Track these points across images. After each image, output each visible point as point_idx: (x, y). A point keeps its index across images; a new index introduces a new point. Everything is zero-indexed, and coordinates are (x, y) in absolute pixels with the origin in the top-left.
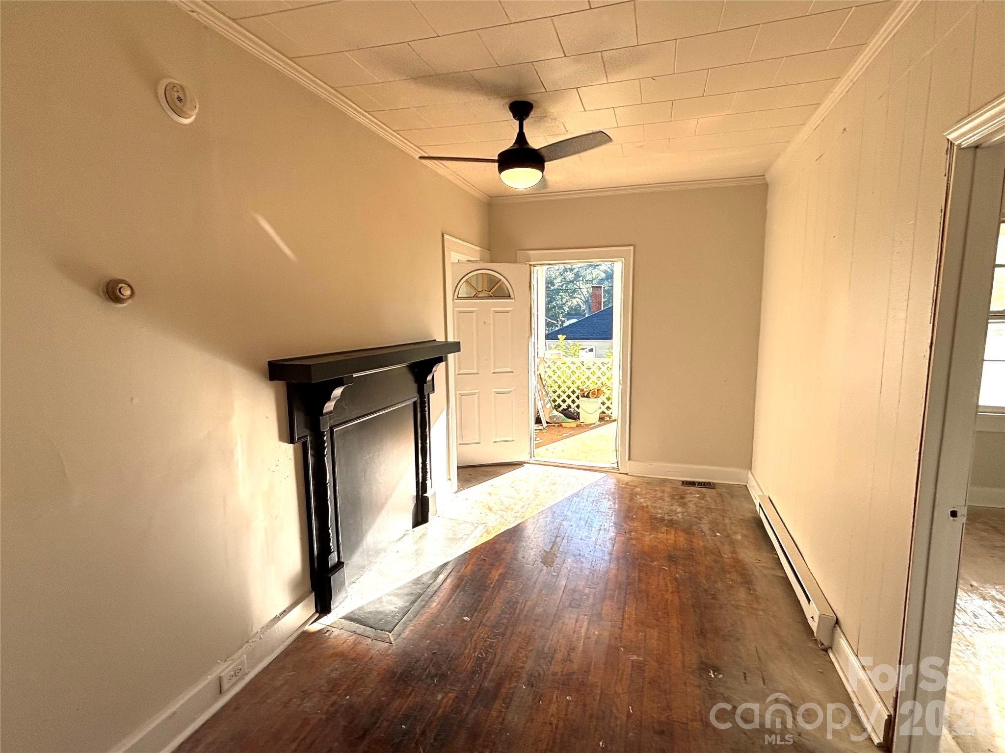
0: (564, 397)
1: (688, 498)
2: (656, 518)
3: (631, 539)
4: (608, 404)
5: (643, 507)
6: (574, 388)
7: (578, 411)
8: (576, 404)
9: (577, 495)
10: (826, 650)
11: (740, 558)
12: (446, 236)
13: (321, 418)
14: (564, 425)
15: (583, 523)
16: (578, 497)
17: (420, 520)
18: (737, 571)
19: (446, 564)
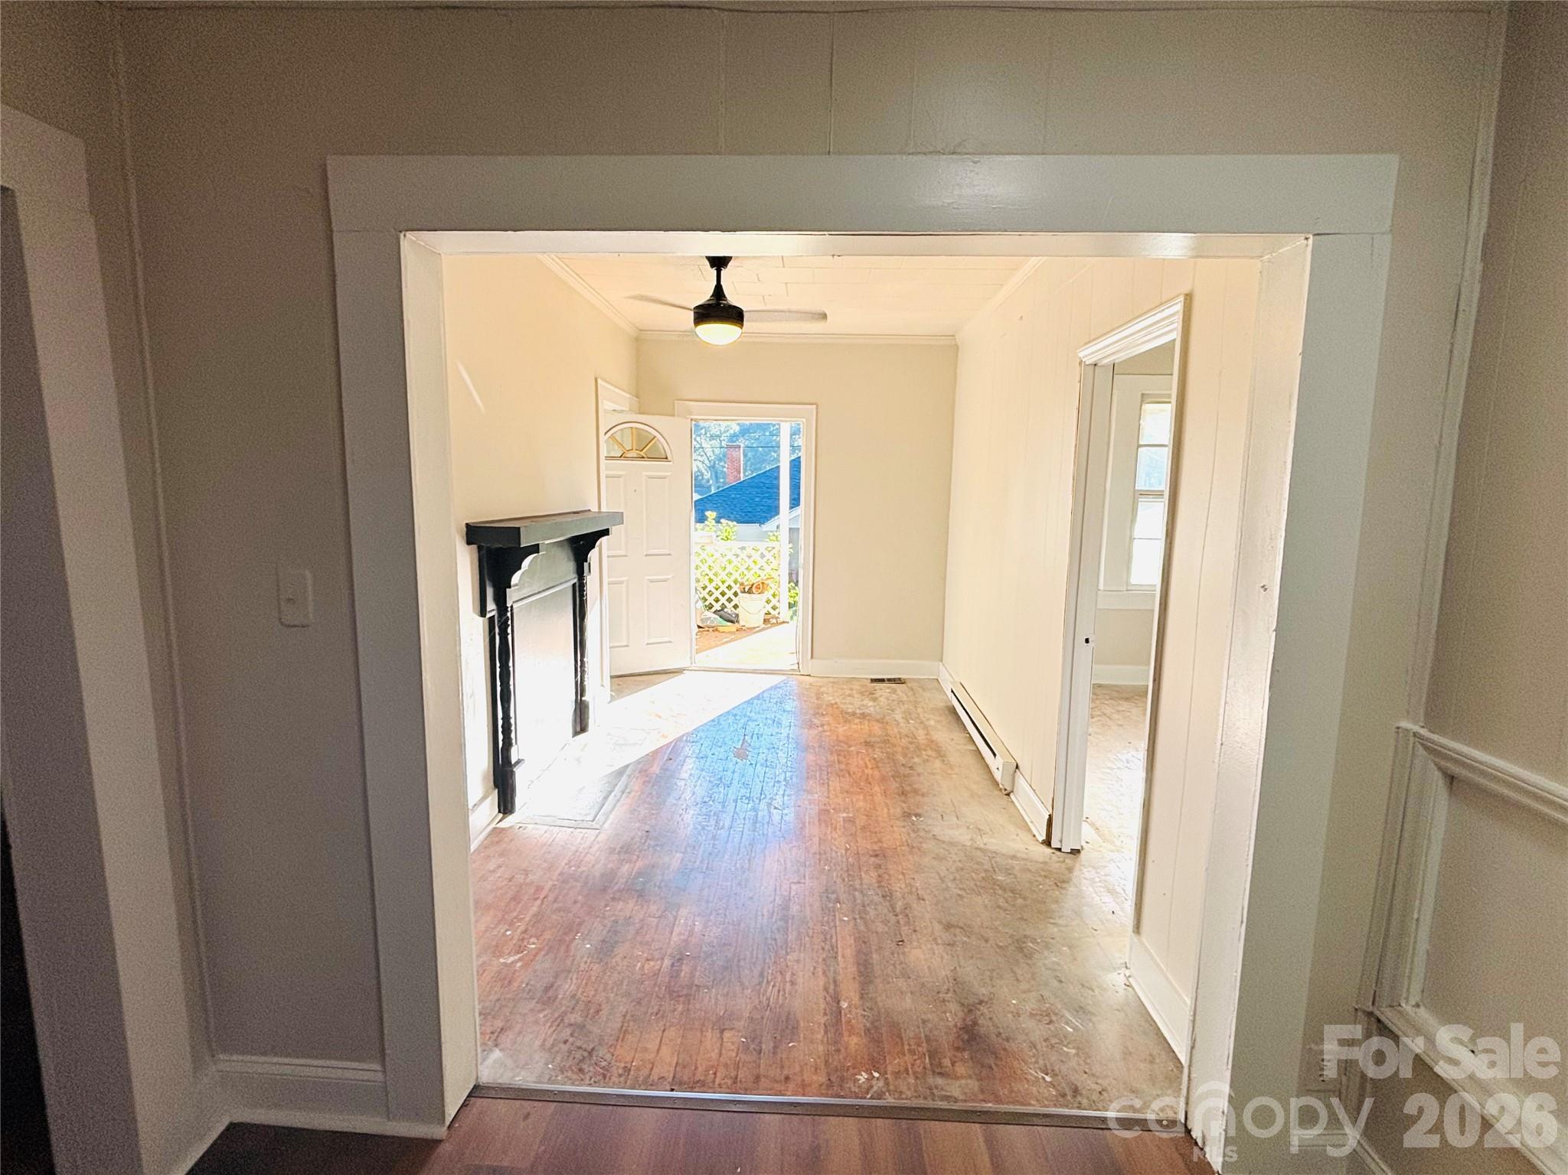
0: (717, 594)
1: (878, 694)
2: (847, 713)
3: (825, 731)
4: (774, 602)
5: (832, 704)
6: (730, 582)
7: (736, 612)
8: (733, 604)
9: (758, 697)
10: (1008, 795)
11: (934, 739)
12: (599, 381)
13: (508, 590)
14: (720, 629)
15: (770, 722)
16: (758, 699)
17: (578, 729)
18: (931, 748)
19: (627, 766)
